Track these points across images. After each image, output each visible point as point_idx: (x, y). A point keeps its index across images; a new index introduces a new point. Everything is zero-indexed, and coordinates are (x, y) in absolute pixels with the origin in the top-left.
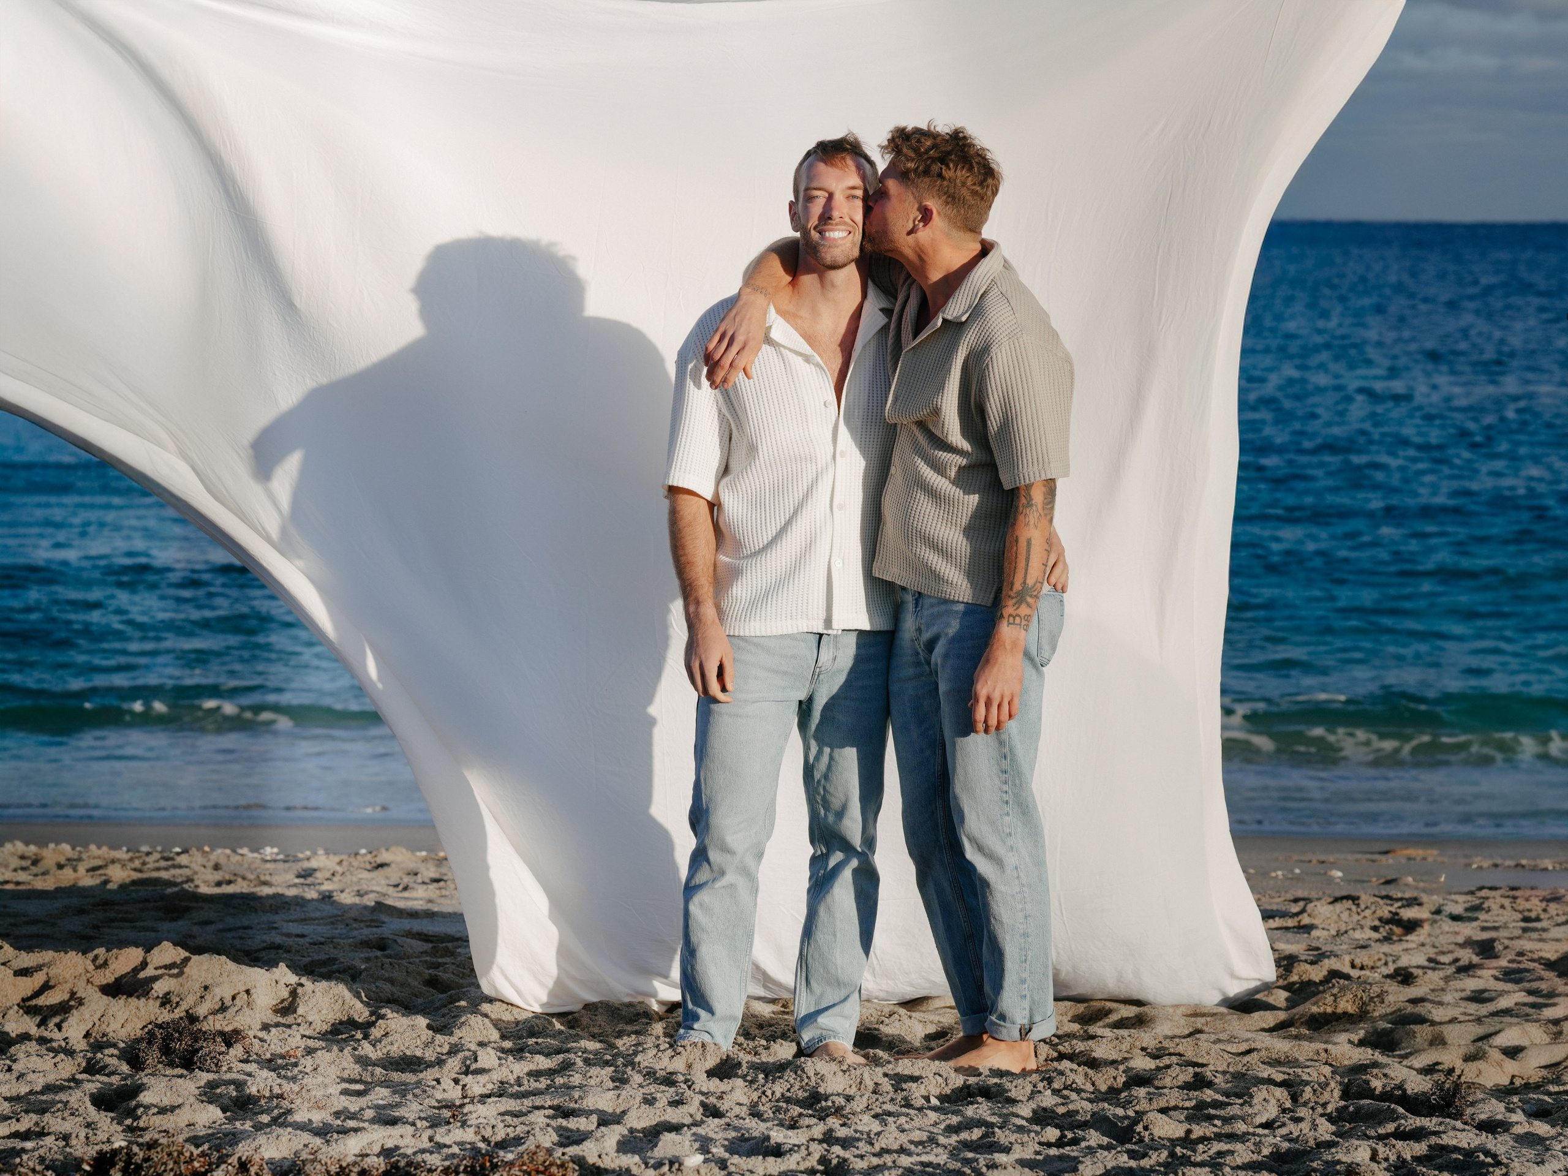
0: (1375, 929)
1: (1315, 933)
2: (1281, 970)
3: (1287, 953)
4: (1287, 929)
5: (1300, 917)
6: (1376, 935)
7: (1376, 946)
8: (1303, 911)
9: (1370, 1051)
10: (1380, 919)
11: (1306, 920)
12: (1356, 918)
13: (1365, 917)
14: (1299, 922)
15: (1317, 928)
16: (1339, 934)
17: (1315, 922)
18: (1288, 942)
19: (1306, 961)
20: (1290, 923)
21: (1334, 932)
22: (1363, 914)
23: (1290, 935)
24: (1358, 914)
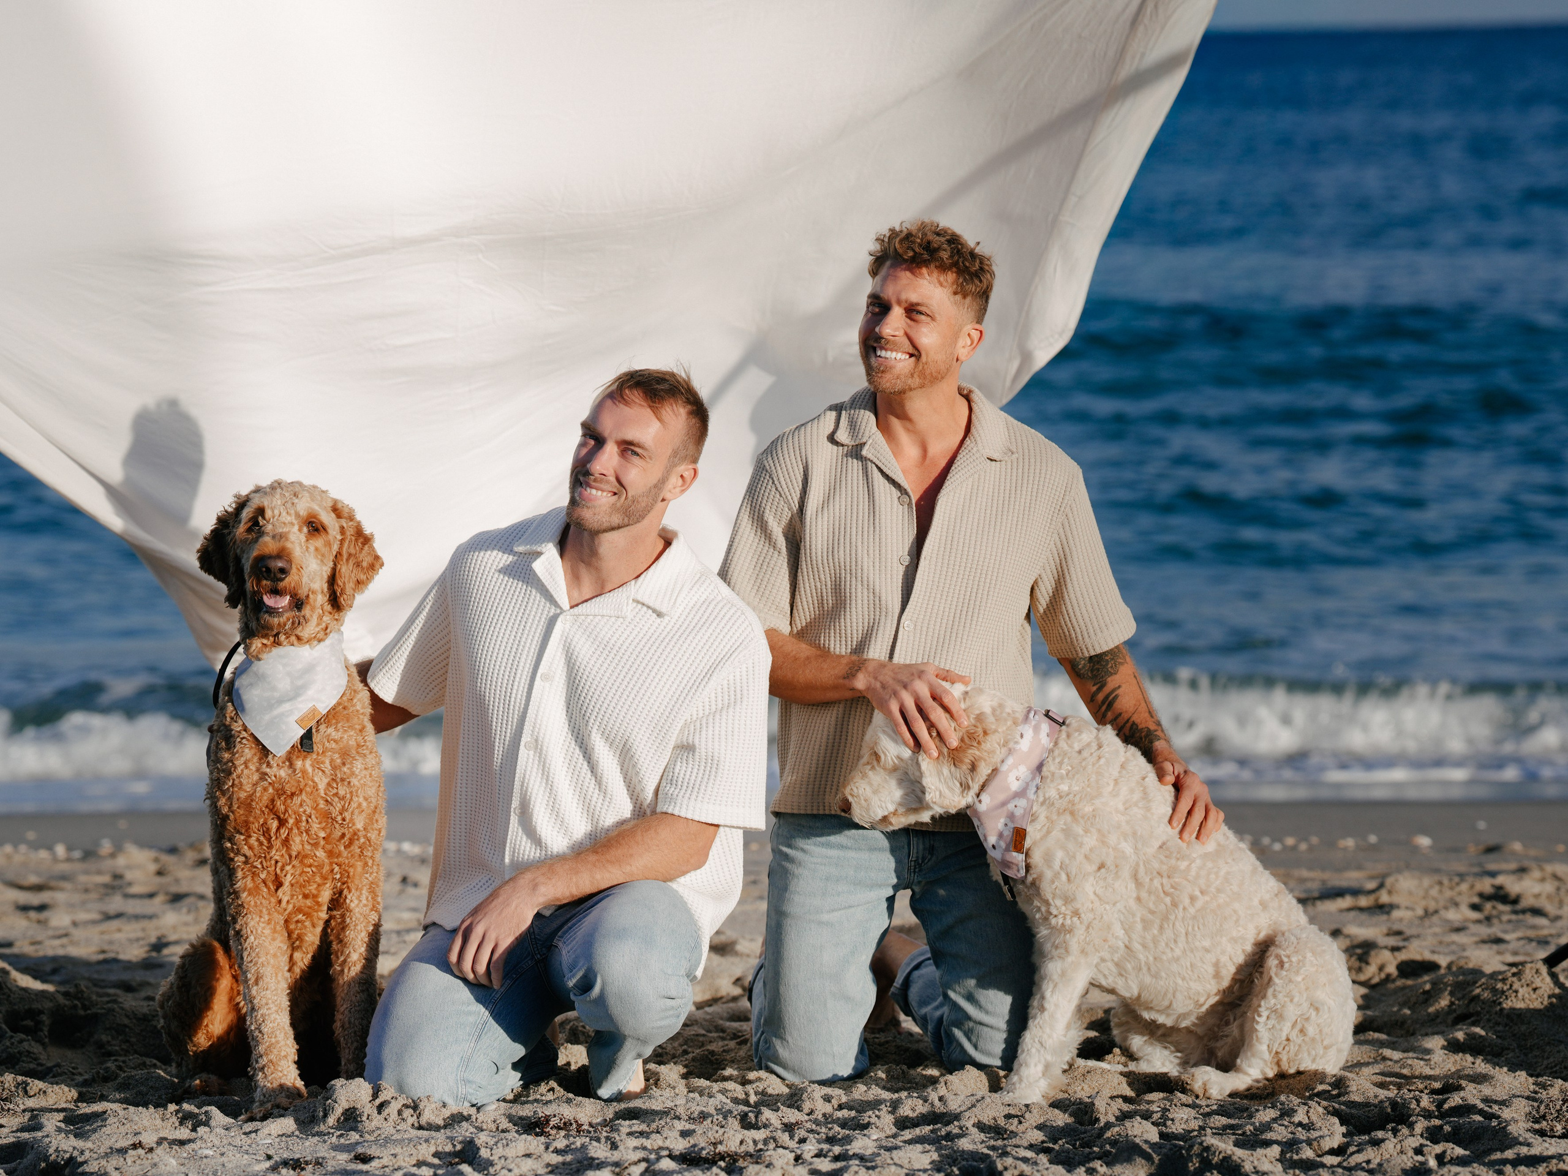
0: (1475, 907)
1: (1396, 914)
2: (1353, 959)
3: (1361, 939)
4: (1361, 909)
5: (1378, 893)
6: (1475, 915)
7: (1474, 928)
8: (1381, 886)
9: (1469, 1058)
10: (1481, 895)
11: (1384, 898)
12: (1448, 894)
13: (1460, 894)
14: (1377, 900)
15: (1398, 907)
16: (1427, 914)
17: (1395, 899)
18: (1361, 925)
19: (1386, 947)
20: (1364, 901)
21: (1420, 912)
22: (1458, 889)
23: (1364, 917)
24: (1452, 888)
